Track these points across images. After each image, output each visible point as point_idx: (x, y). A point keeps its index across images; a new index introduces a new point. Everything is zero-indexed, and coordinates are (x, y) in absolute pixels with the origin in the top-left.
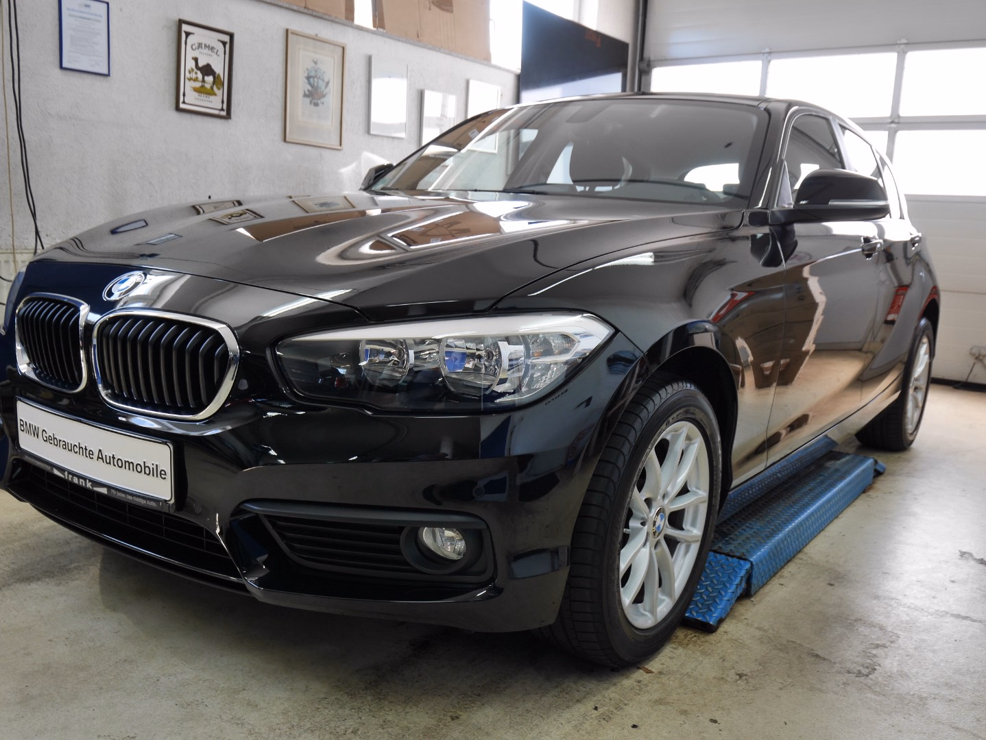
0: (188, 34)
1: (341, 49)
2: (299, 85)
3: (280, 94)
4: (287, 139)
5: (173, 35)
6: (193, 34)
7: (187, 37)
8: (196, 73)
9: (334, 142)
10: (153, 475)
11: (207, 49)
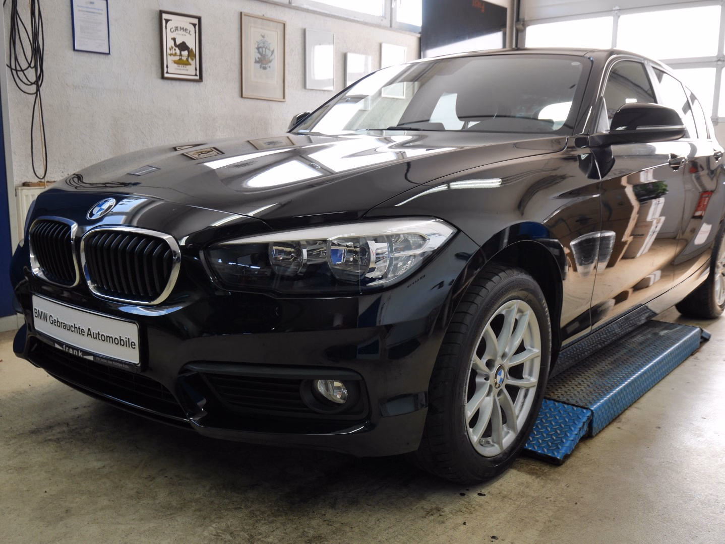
0: (167, 21)
1: (282, 25)
2: (251, 54)
3: (237, 62)
4: (244, 96)
5: (156, 21)
6: (171, 20)
7: (166, 23)
8: (175, 50)
9: (279, 96)
10: (126, 346)
11: (182, 31)
